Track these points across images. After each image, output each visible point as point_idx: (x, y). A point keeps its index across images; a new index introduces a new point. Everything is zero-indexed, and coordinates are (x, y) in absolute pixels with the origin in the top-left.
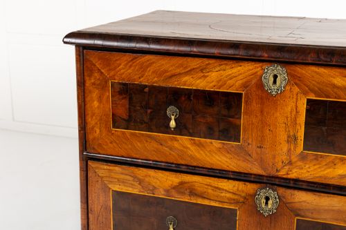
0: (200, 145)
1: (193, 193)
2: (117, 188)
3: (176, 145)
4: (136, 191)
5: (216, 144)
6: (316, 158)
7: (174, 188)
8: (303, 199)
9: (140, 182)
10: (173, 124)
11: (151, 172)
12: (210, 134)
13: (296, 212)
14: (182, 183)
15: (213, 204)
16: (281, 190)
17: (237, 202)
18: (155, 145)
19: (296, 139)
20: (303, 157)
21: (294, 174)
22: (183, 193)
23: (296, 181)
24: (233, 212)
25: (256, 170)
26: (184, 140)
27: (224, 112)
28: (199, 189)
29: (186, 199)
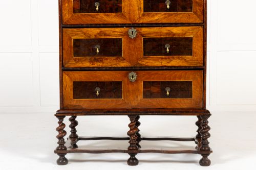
0: (108, 16)
1: (105, 35)
2: (75, 38)
3: (98, 17)
4: (83, 38)
5: (113, 14)
6: (148, 15)
7: (98, 34)
8: (144, 30)
9: (85, 34)
10: (97, 8)
11: (89, 29)
12: (111, 11)
13: (143, 35)
14: (101, 32)
15: (110, 37)
16: (137, 29)
17: (122, 35)
18: (90, 18)
19: (141, 8)
20: (143, 15)
21: (141, 22)
22: (102, 35)
23: (142, 24)
24: (120, 40)
25: (128, 22)
26: (102, 15)
27: (116, 2)
28: (108, 33)
29: (103, 37)
